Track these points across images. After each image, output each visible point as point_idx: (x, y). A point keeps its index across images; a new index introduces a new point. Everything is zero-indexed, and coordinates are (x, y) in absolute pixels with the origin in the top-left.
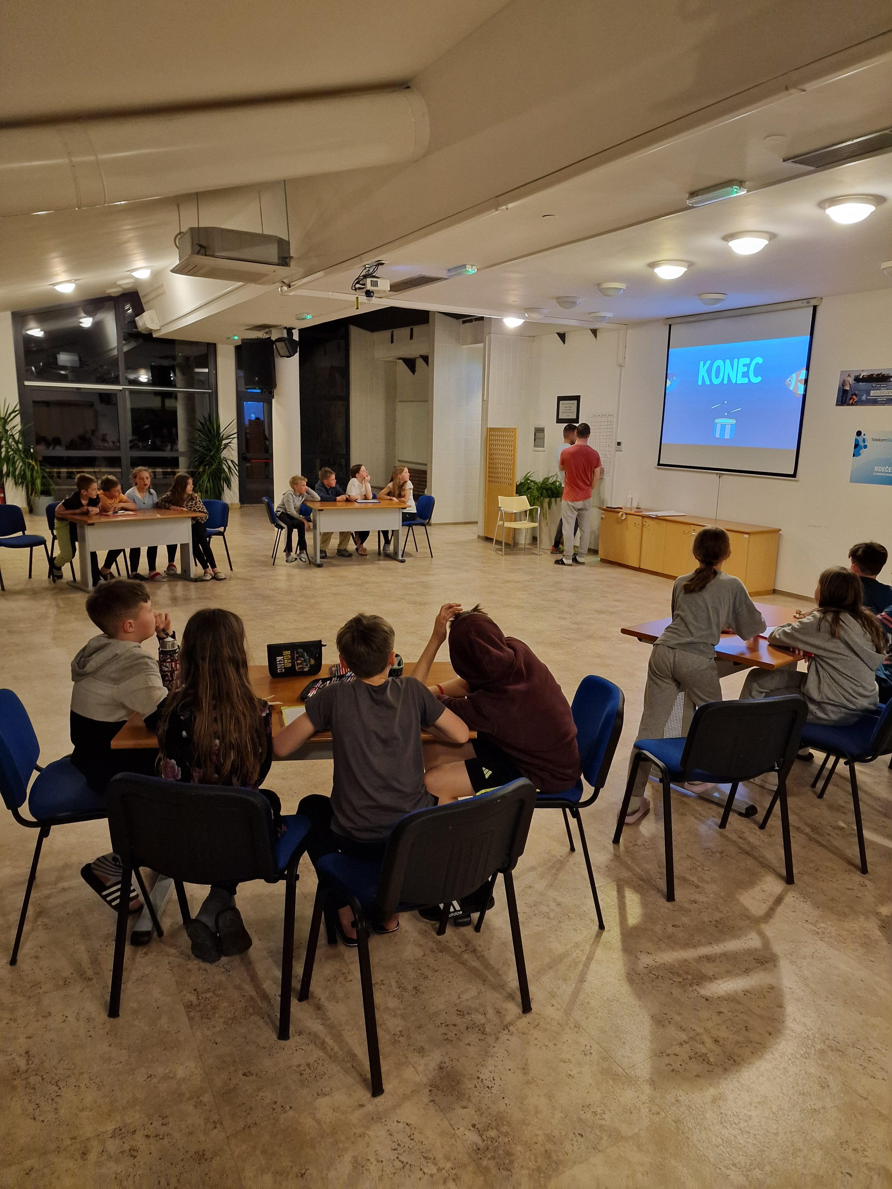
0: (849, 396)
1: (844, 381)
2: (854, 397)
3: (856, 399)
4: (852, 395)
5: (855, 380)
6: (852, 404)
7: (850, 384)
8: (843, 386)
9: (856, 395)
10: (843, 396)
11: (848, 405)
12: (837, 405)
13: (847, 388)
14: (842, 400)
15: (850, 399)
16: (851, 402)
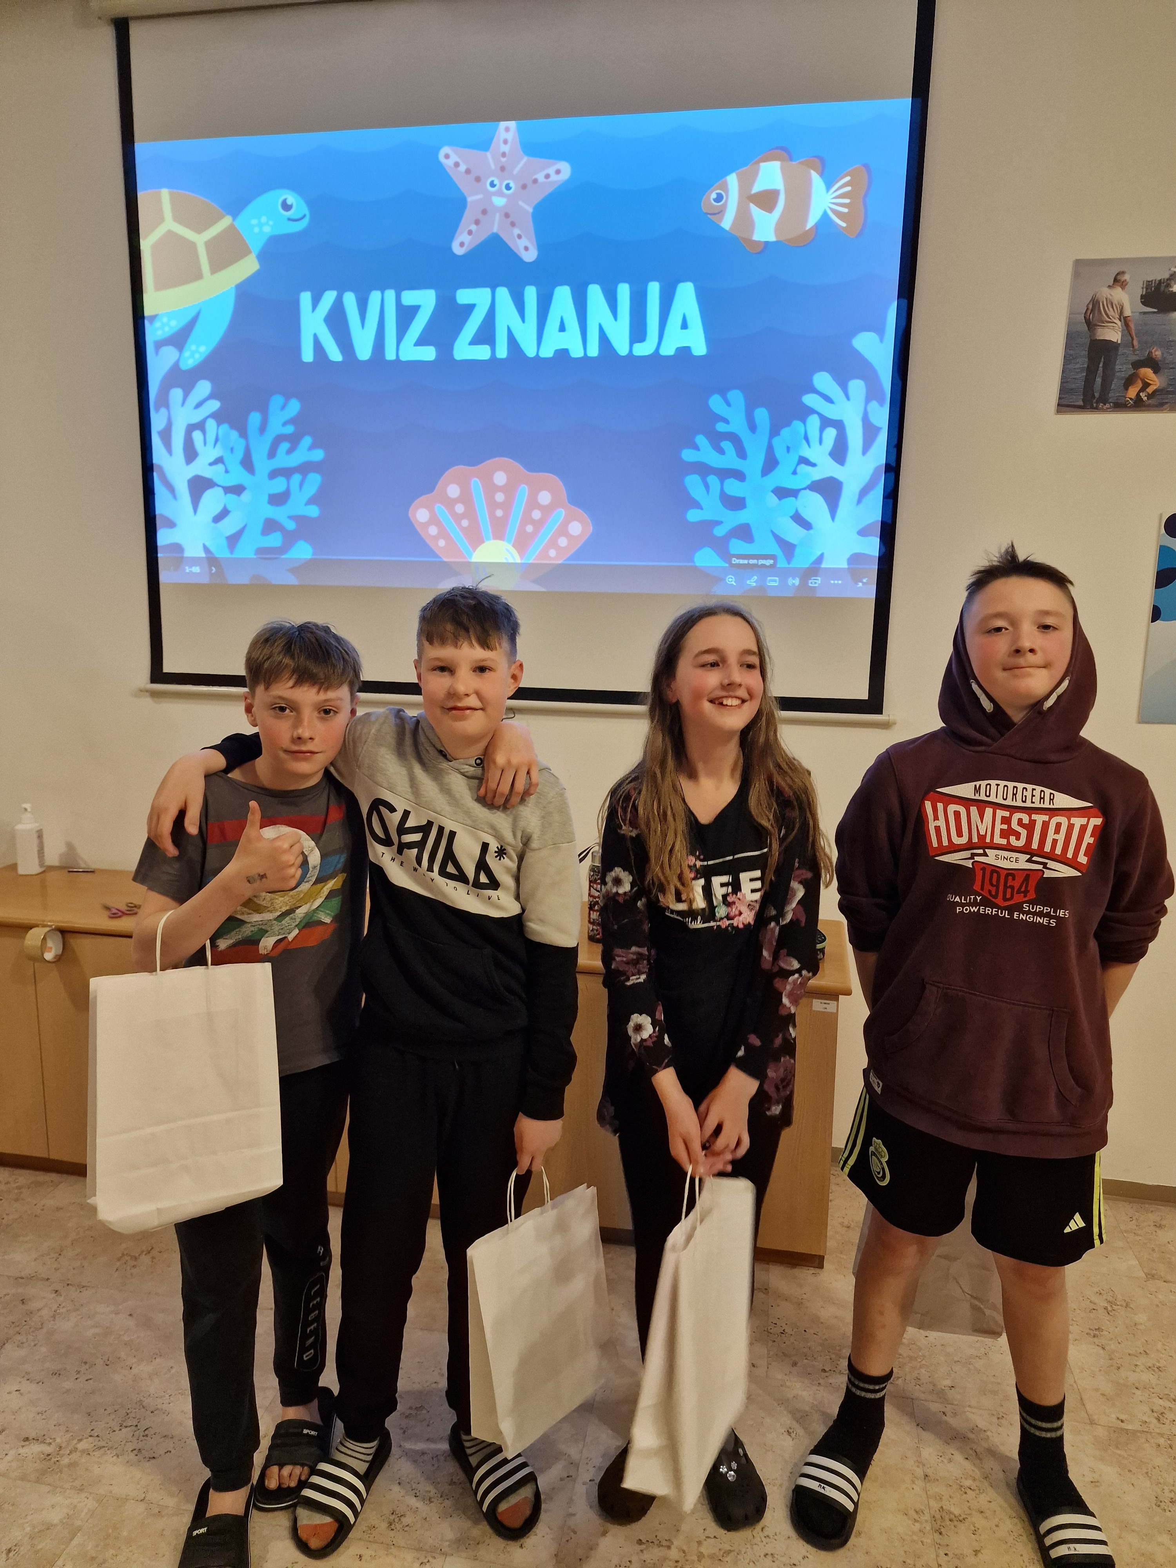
0: (1122, 368)
1: (1095, 304)
2: (1147, 372)
3: (1156, 381)
4: (1137, 365)
5: (1146, 300)
6: (1138, 405)
7: (1126, 321)
8: (1091, 325)
9: (1156, 370)
10: (1091, 371)
11: (1120, 406)
12: (1064, 405)
13: (1113, 334)
14: (1089, 383)
15: (1129, 382)
16: (1132, 393)
